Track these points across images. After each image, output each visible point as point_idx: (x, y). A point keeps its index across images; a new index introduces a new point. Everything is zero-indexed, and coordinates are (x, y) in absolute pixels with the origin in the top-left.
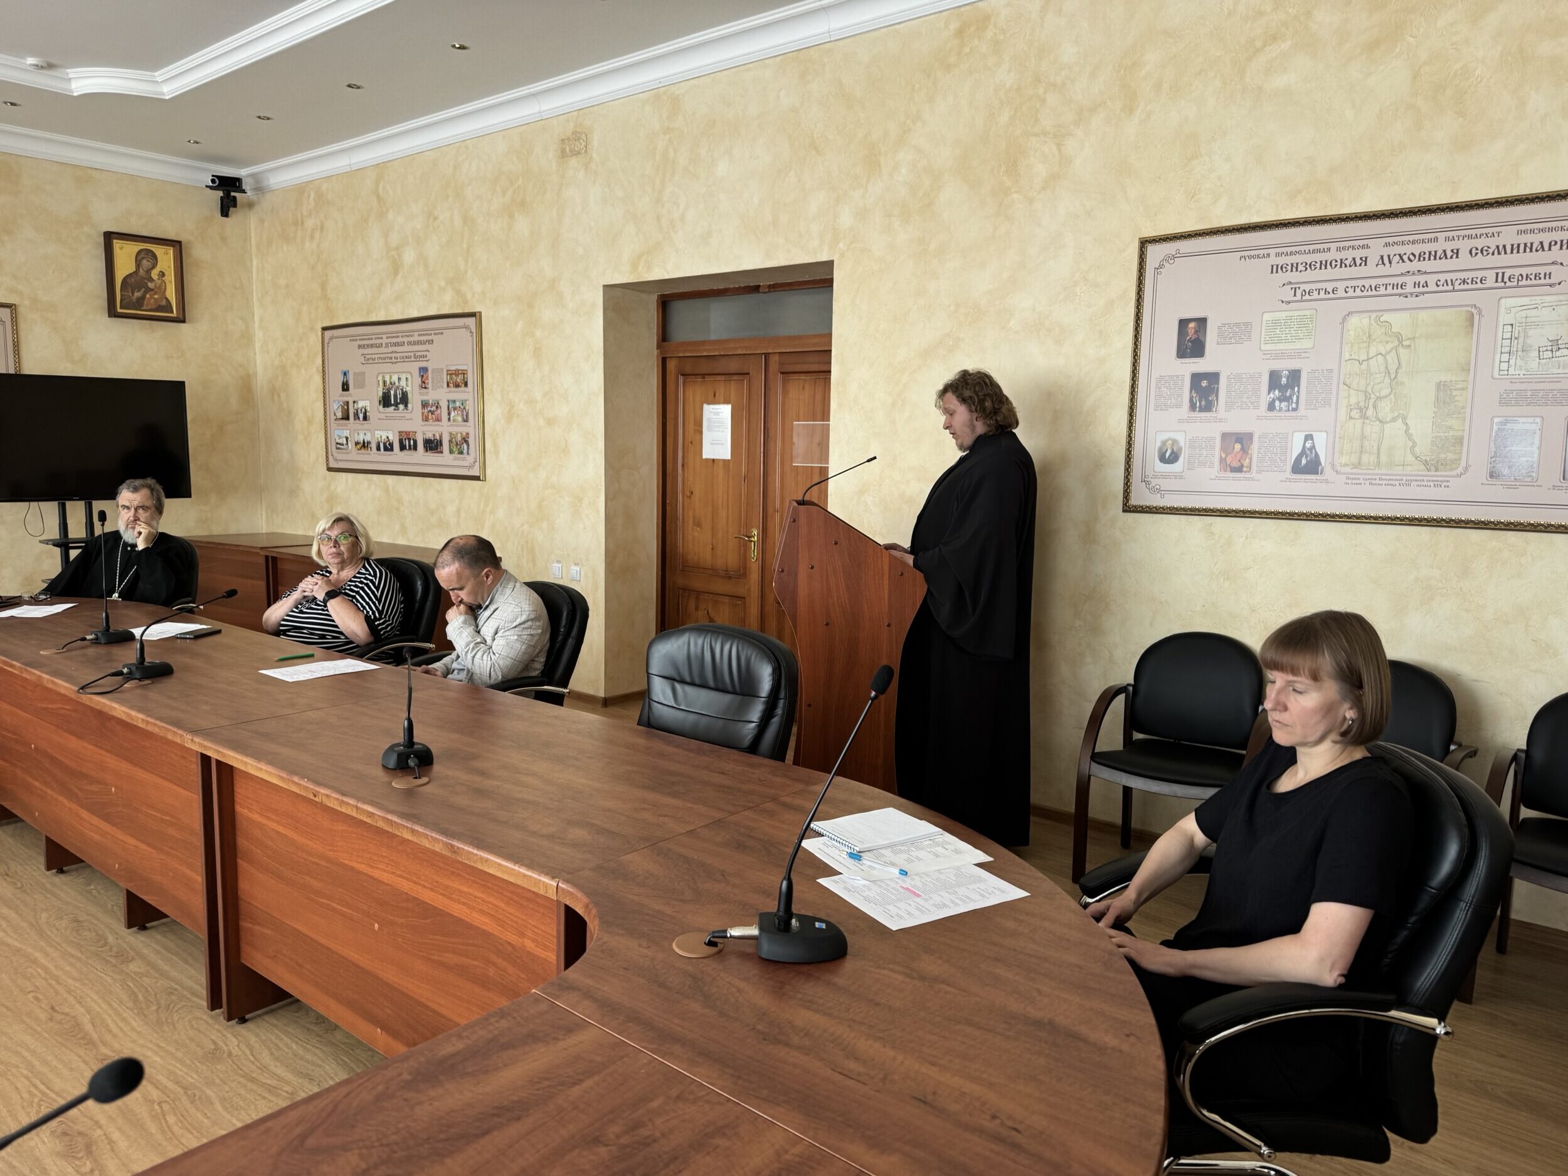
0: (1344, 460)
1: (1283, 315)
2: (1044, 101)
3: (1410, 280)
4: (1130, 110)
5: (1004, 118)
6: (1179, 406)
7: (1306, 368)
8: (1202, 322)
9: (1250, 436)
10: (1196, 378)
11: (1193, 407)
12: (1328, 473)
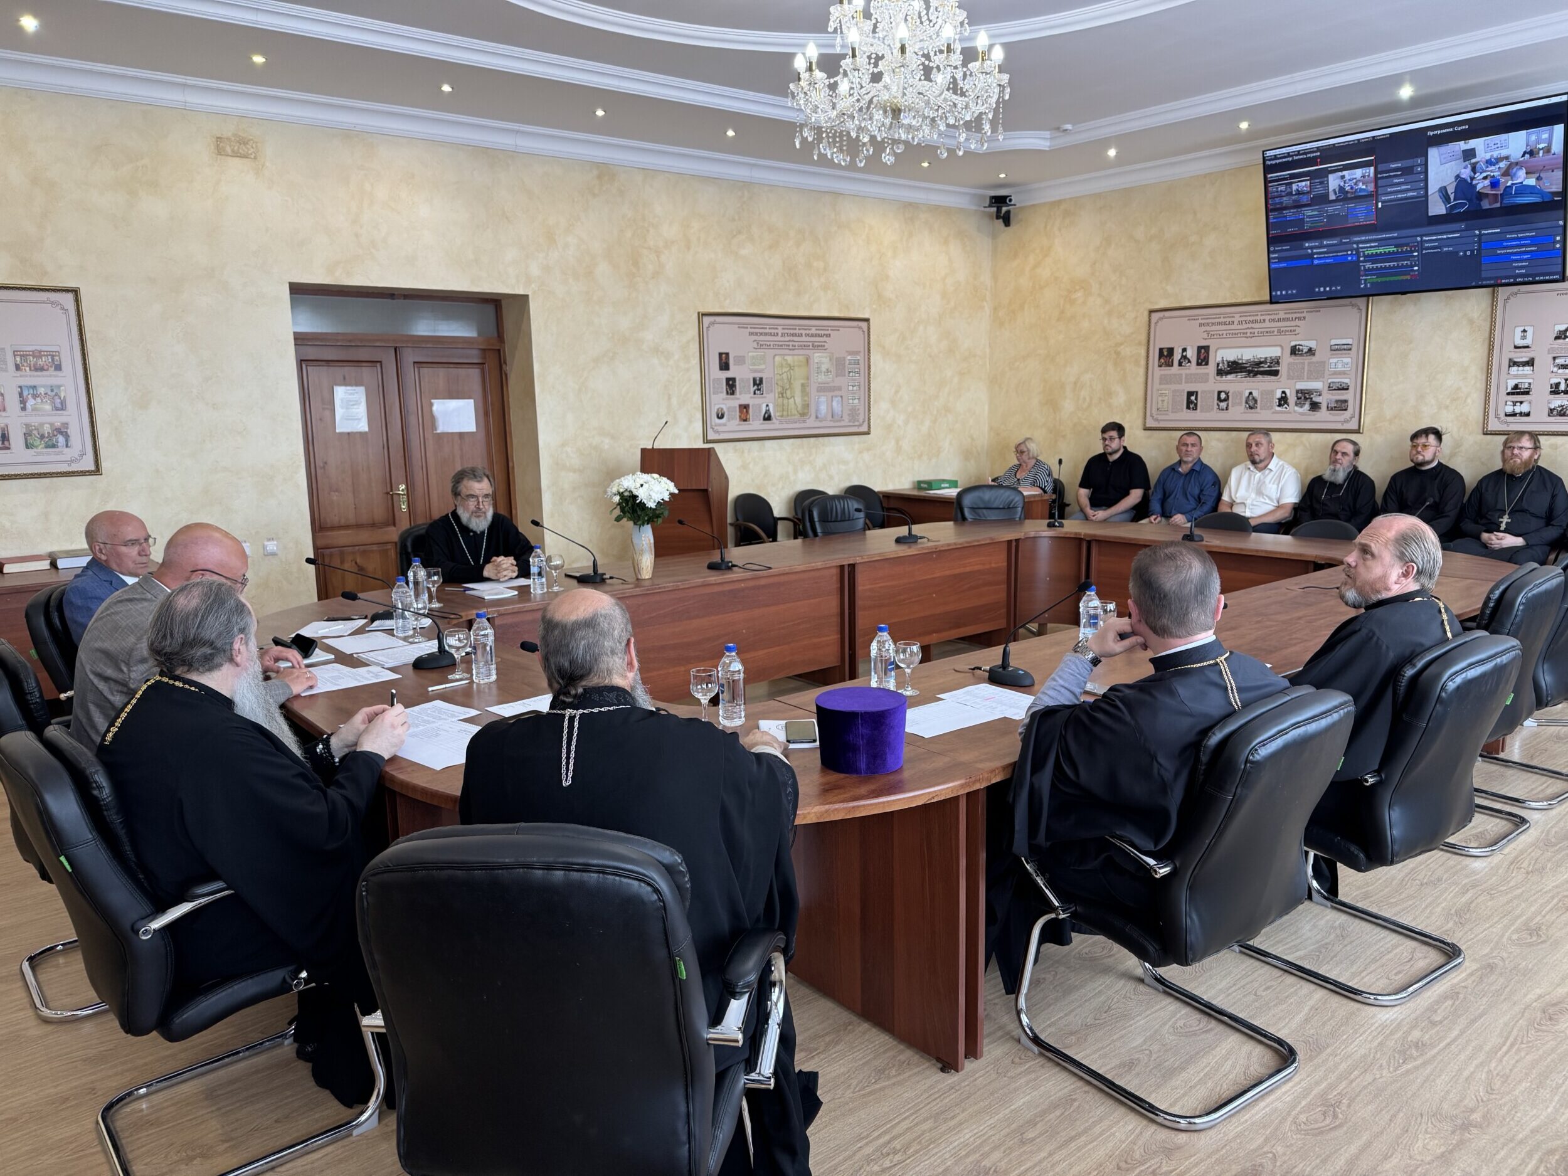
0: (778, 414)
1: (755, 354)
2: (648, 231)
3: (791, 343)
4: (689, 248)
5: (629, 234)
6: (722, 392)
7: (764, 376)
8: (727, 354)
9: (748, 405)
10: (728, 380)
11: (727, 393)
12: (774, 420)
